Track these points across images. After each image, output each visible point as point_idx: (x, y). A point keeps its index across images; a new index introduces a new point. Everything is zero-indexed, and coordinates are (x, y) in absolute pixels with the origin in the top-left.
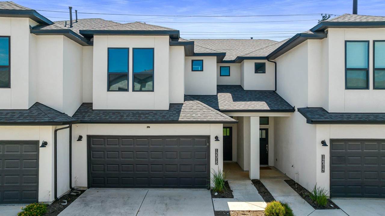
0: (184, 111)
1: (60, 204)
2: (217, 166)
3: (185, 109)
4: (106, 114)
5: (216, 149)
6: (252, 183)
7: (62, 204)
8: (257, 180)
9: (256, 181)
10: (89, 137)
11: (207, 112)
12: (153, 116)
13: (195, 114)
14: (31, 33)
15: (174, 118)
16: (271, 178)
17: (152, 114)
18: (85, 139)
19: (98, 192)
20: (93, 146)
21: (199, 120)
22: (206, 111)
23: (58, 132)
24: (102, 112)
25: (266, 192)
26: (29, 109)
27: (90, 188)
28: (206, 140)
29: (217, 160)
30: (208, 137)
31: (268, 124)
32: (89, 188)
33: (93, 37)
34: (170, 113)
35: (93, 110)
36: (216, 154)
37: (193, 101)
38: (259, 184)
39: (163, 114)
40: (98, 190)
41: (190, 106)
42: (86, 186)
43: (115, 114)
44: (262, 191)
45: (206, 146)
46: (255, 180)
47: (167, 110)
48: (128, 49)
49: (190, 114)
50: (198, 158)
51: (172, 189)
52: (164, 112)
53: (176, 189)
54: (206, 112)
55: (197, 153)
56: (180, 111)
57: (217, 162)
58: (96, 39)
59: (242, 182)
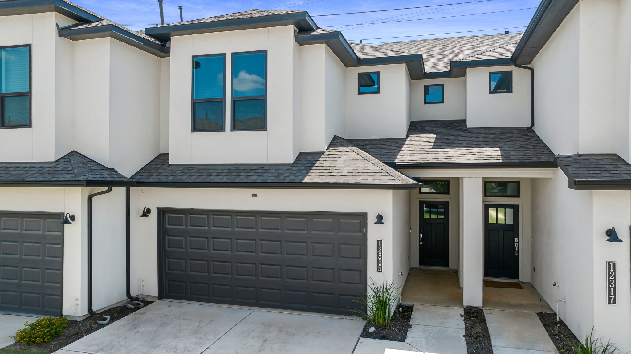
0: (321, 165)
1: (96, 323)
2: (380, 274)
3: (323, 162)
4: (185, 171)
5: (378, 241)
6: (463, 314)
7: (99, 322)
8: (477, 307)
9: (473, 309)
10: (161, 211)
11: (363, 168)
12: (261, 174)
13: (338, 171)
14: (59, 36)
15: (296, 178)
16: (510, 306)
17: (260, 171)
18: (154, 215)
19: (170, 306)
20: (168, 226)
21: (341, 181)
22: (363, 164)
23: (94, 199)
24: (181, 169)
25: (480, 336)
26: (56, 161)
27: (164, 299)
28: (360, 222)
29: (380, 261)
30: (363, 216)
31: (518, 196)
32: (162, 298)
33: (170, 40)
34: (294, 168)
35: (170, 165)
36: (378, 250)
37: (345, 147)
38: (476, 317)
39: (279, 171)
40: (171, 304)
41: (335, 156)
42: (156, 294)
43: (200, 172)
44: (473, 333)
45: (360, 234)
46: (473, 307)
47: (290, 165)
48: (224, 55)
49: (328, 171)
50: (344, 257)
51: (296, 312)
52: (283, 167)
53: (302, 313)
54: (360, 168)
55: (344, 246)
56: (313, 165)
57: (381, 267)
58: (176, 42)
59: (443, 310)
